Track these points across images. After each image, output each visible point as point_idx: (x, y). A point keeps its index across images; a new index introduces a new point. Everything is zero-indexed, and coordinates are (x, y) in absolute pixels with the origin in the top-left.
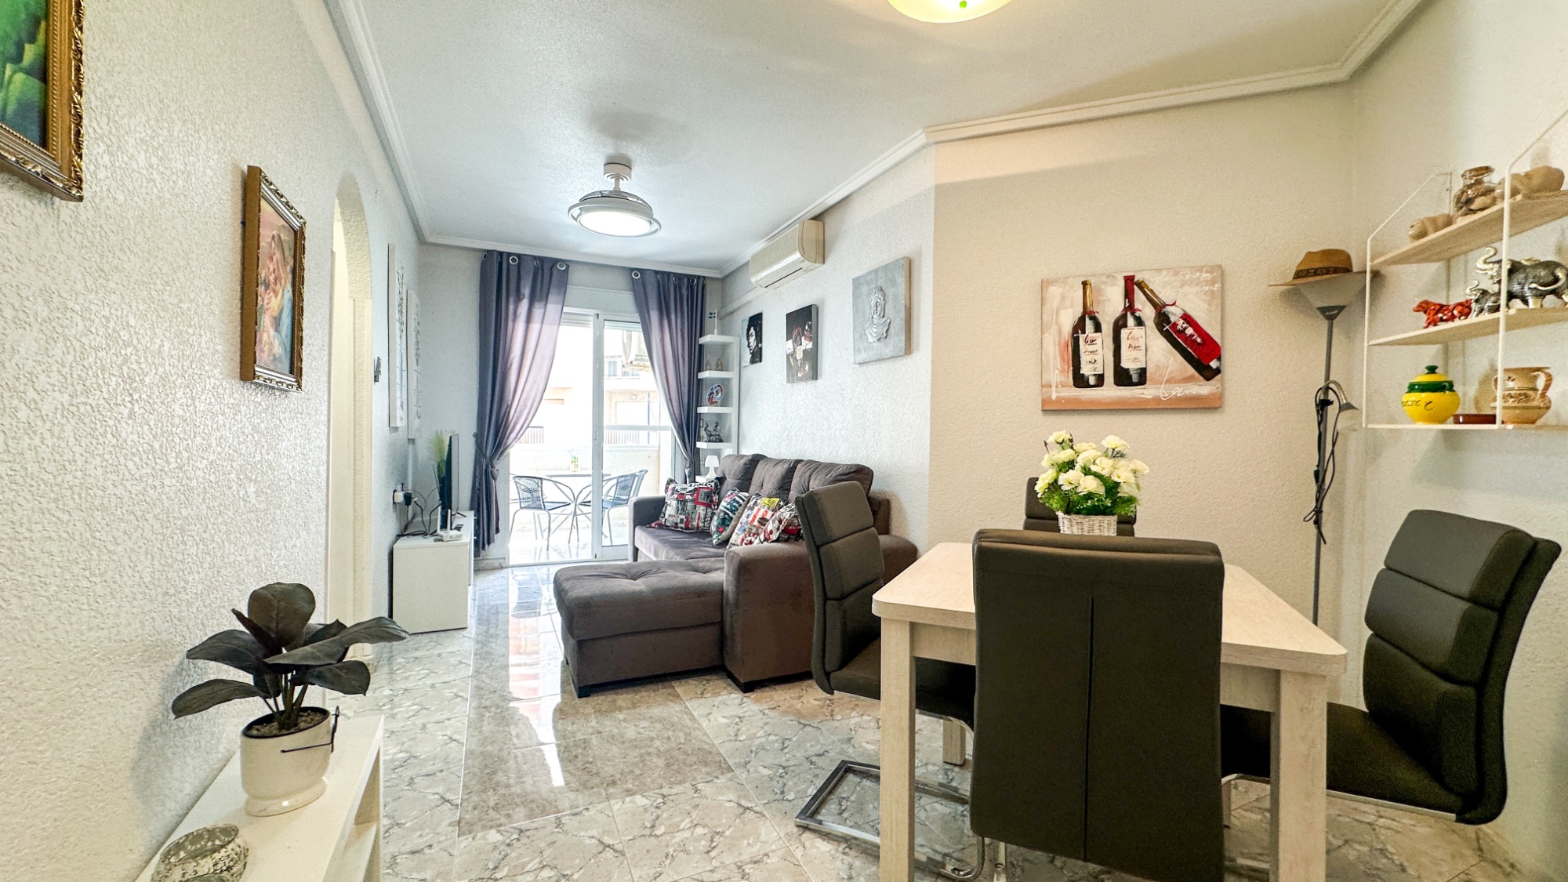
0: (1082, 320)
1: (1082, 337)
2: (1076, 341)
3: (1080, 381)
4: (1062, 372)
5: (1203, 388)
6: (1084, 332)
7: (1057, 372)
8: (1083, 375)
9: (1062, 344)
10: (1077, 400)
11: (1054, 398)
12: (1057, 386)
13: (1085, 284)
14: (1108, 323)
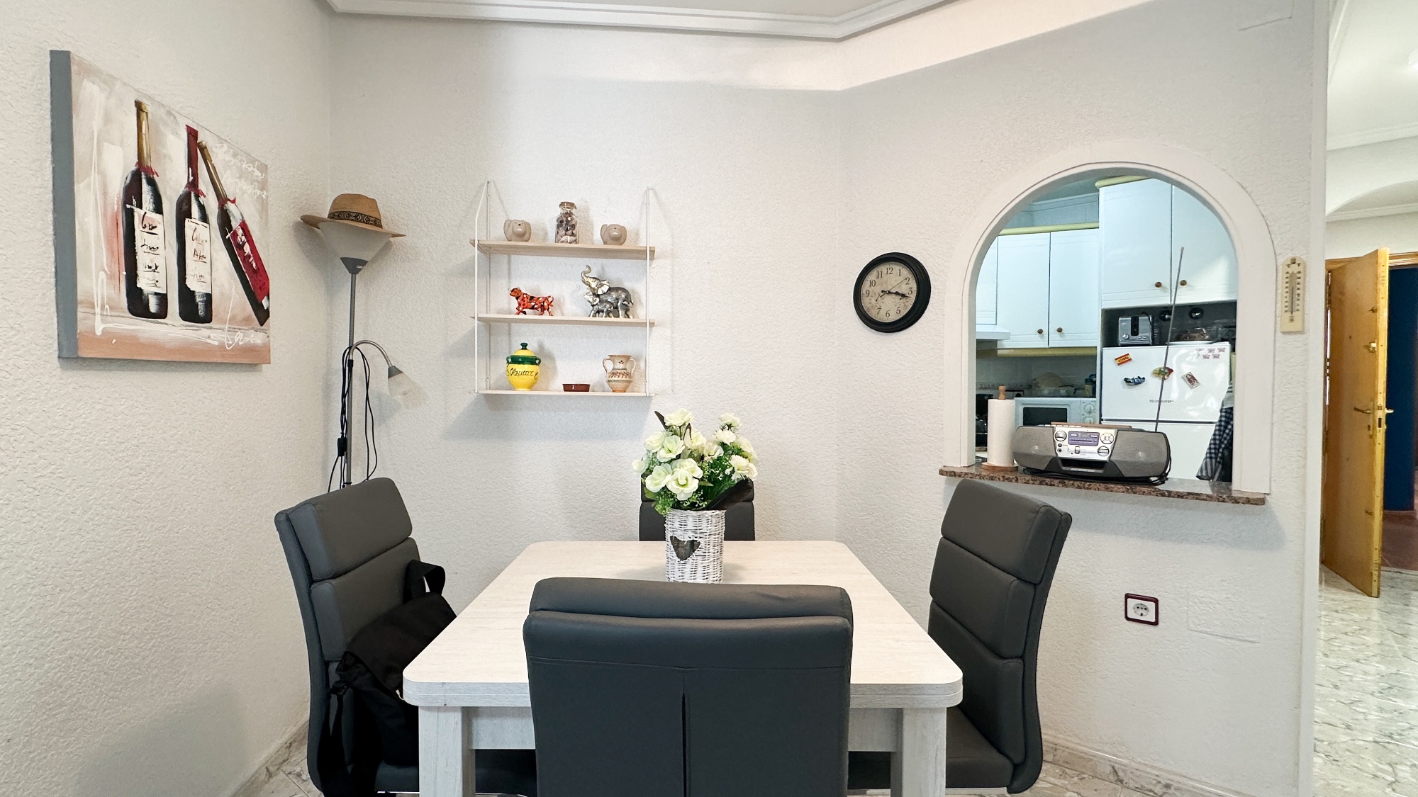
0: (136, 177)
1: (138, 213)
2: (129, 215)
3: (137, 304)
4: (110, 277)
5: (255, 338)
6: (140, 206)
7: (102, 276)
8: (141, 290)
9: (109, 215)
10: (131, 340)
11: (99, 332)
12: (103, 307)
13: (139, 106)
14: (170, 200)
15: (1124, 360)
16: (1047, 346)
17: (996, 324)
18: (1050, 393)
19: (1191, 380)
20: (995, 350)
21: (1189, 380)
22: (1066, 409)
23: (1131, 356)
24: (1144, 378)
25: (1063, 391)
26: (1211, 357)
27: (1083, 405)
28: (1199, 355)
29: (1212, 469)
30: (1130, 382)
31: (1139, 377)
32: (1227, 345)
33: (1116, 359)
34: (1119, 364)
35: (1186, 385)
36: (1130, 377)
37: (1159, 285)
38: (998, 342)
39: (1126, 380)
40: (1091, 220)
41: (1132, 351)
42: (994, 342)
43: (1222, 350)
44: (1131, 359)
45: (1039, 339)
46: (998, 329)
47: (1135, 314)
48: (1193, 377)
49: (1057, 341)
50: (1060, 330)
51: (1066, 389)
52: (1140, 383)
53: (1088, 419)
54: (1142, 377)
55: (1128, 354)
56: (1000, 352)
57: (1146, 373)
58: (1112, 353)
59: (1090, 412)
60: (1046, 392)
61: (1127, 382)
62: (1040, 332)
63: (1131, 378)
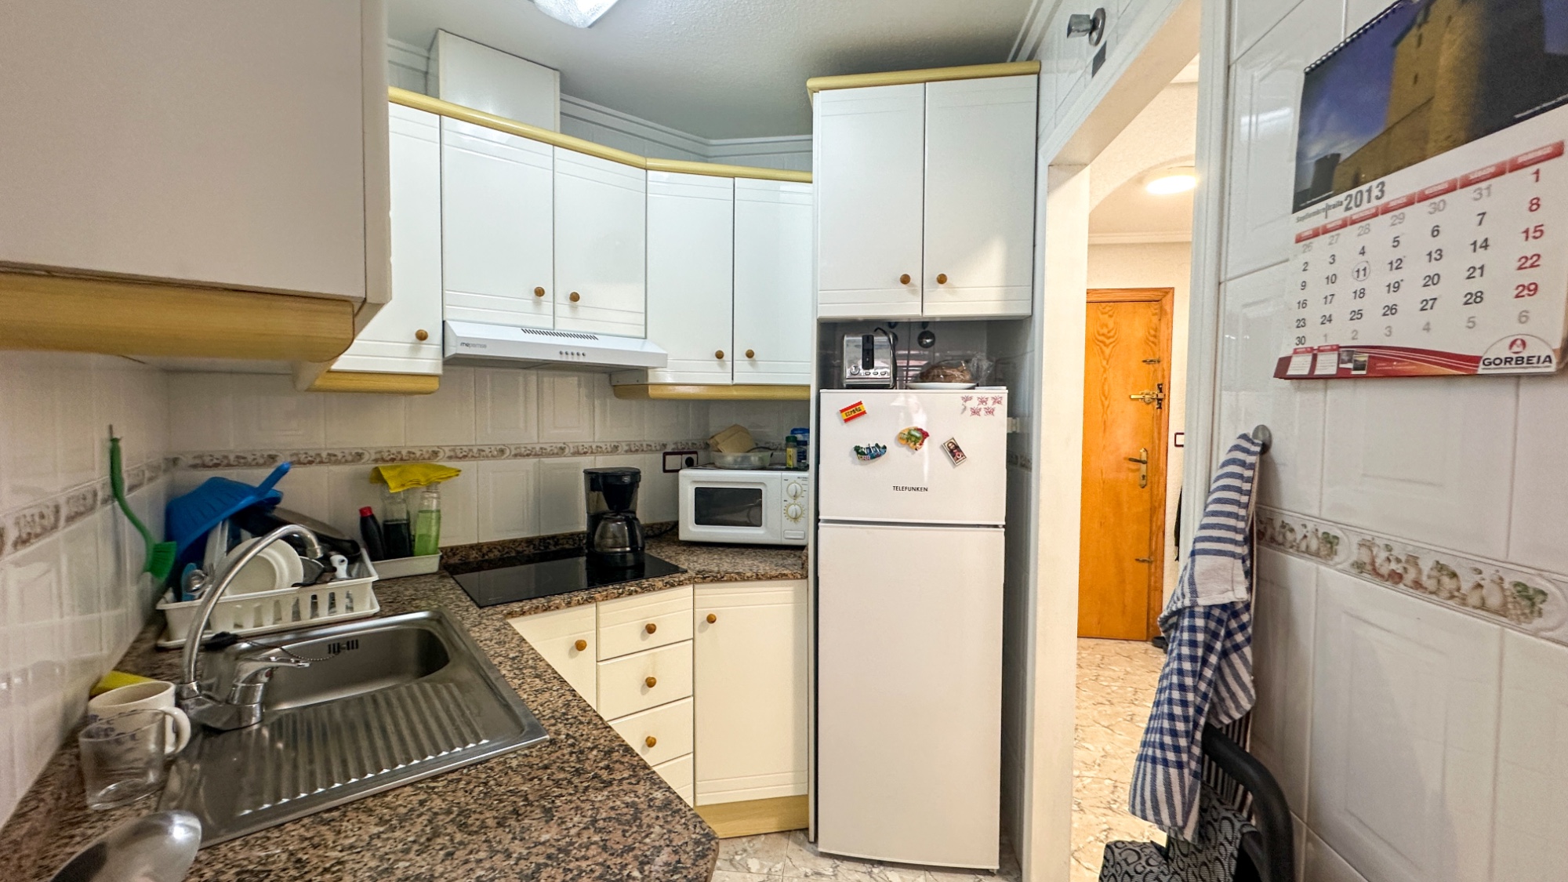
15: (853, 413)
16: (729, 382)
17: (646, 338)
18: (735, 462)
19: (954, 451)
20: (644, 387)
21: (951, 451)
22: (760, 491)
23: (865, 407)
24: (885, 447)
25: (754, 458)
26: (983, 412)
27: (785, 484)
28: (965, 408)
29: (1183, 803)
30: (863, 454)
31: (877, 445)
32: (1002, 392)
33: (842, 411)
34: (846, 420)
35: (944, 459)
36: (863, 445)
37: (905, 280)
38: (650, 372)
39: (857, 449)
40: (800, 164)
41: (868, 398)
42: (643, 371)
43: (997, 401)
44: (864, 413)
45: (718, 369)
46: (650, 347)
47: (869, 329)
48: (957, 447)
49: (745, 374)
50: (750, 354)
51: (760, 455)
52: (878, 456)
53: (793, 507)
54: (881, 445)
55: (860, 403)
56: (652, 392)
57: (887, 439)
58: (834, 400)
59: (795, 496)
60: (730, 459)
61: (858, 453)
62: (719, 355)
63: (865, 446)
